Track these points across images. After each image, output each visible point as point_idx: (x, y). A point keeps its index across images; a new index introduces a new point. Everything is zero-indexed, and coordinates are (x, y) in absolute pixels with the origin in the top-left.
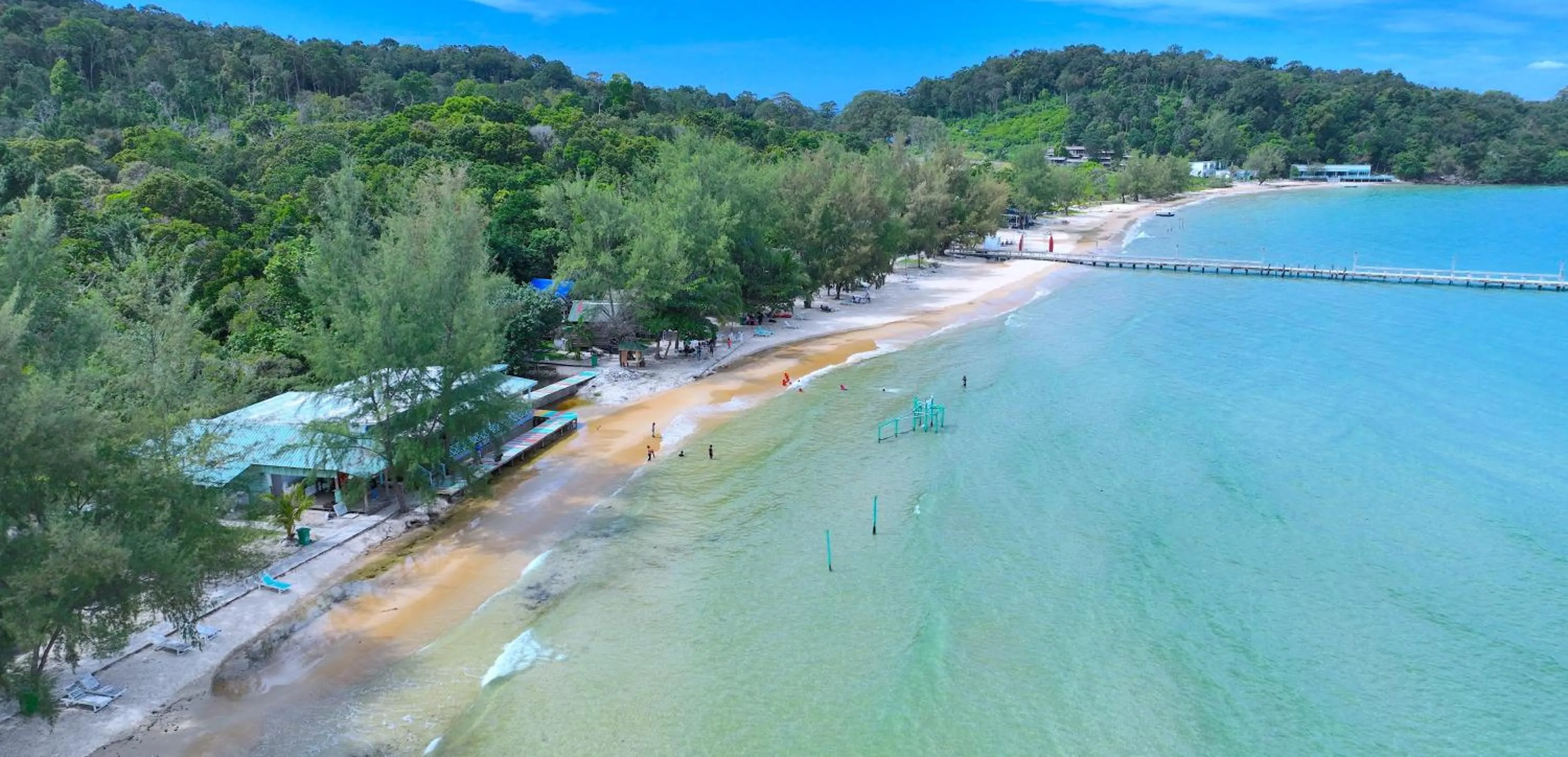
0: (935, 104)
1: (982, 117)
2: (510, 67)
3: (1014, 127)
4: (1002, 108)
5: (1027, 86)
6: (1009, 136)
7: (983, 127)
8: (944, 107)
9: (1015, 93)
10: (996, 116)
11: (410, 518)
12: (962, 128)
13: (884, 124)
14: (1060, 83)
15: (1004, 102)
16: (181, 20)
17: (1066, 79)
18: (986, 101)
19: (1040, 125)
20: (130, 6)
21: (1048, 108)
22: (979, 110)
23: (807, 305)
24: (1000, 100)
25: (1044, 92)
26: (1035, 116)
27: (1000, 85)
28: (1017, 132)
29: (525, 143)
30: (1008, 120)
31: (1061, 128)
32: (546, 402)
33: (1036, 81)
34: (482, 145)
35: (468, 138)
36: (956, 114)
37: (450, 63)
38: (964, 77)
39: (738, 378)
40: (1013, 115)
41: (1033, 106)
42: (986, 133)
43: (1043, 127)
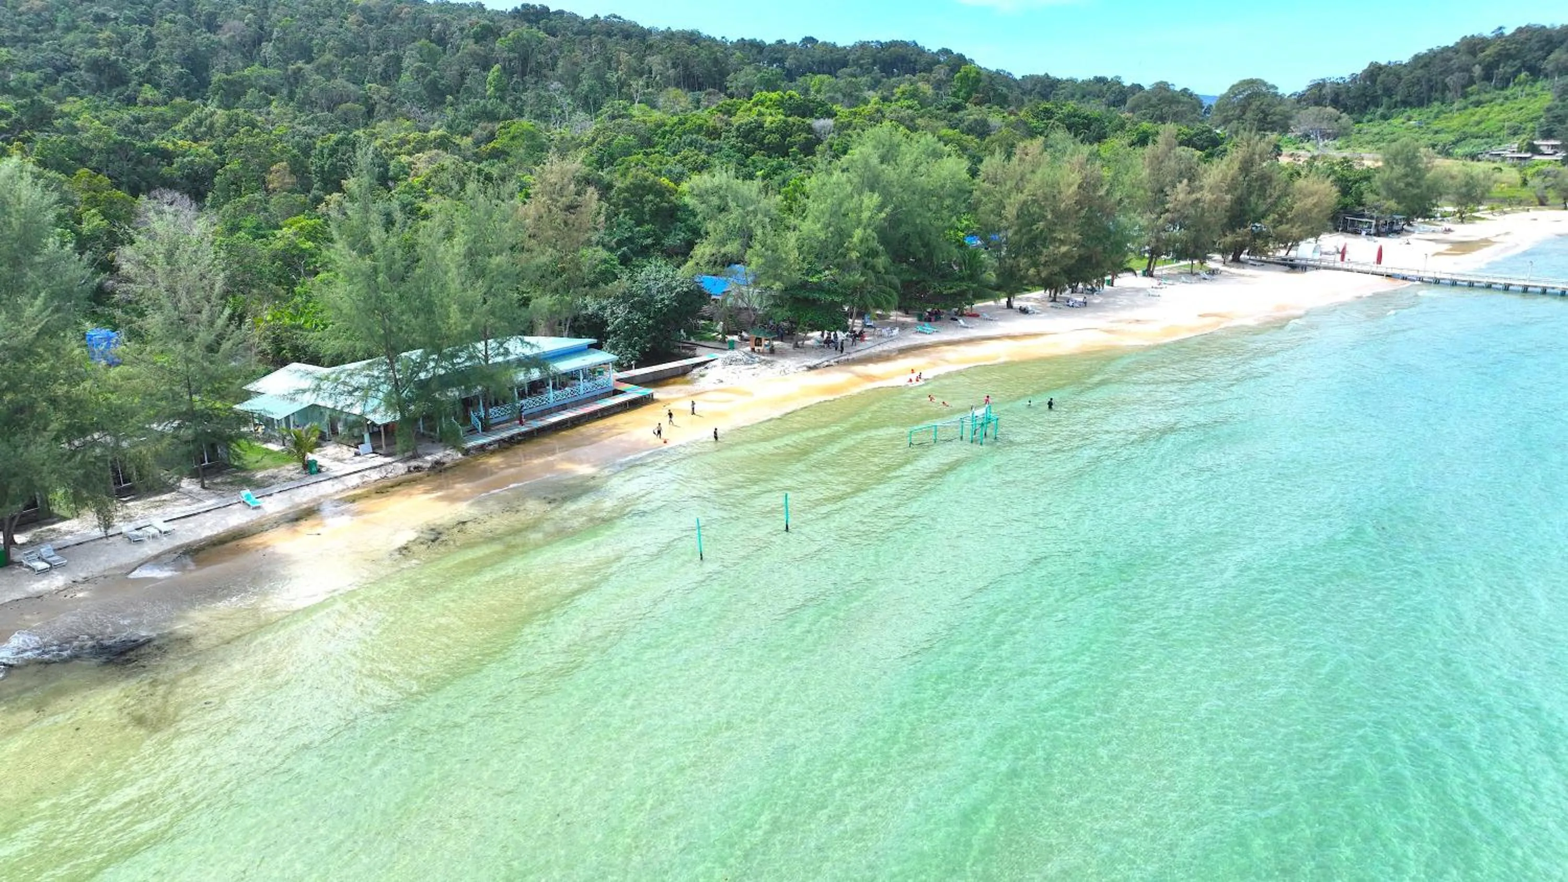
0: (1380, 92)
1: (1436, 106)
2: (916, 60)
3: (1476, 118)
4: (1465, 96)
5: (1503, 70)
6: (1466, 129)
7: (1436, 117)
8: (1390, 97)
9: (1487, 77)
10: (1456, 106)
11: (414, 463)
12: (1409, 120)
13: (1261, 116)
14: (1548, 65)
15: (1469, 89)
16: (635, 26)
17: (1556, 60)
18: (1446, 87)
19: (1511, 115)
20: (596, 16)
21: (1527, 95)
22: (1436, 99)
23: (1009, 305)
24: (1464, 87)
25: (1523, 75)
26: (1508, 105)
27: (1467, 69)
28: (1478, 123)
29: (804, 135)
30: (1471, 109)
31: (1537, 118)
32: (651, 378)
33: (1518, 63)
34: (764, 137)
35: (751, 131)
36: (1406, 103)
37: (860, 58)
38: (1424, 62)
39: (852, 372)
40: (1478, 104)
41: (1508, 92)
42: (1436, 125)
43: (1516, 117)
